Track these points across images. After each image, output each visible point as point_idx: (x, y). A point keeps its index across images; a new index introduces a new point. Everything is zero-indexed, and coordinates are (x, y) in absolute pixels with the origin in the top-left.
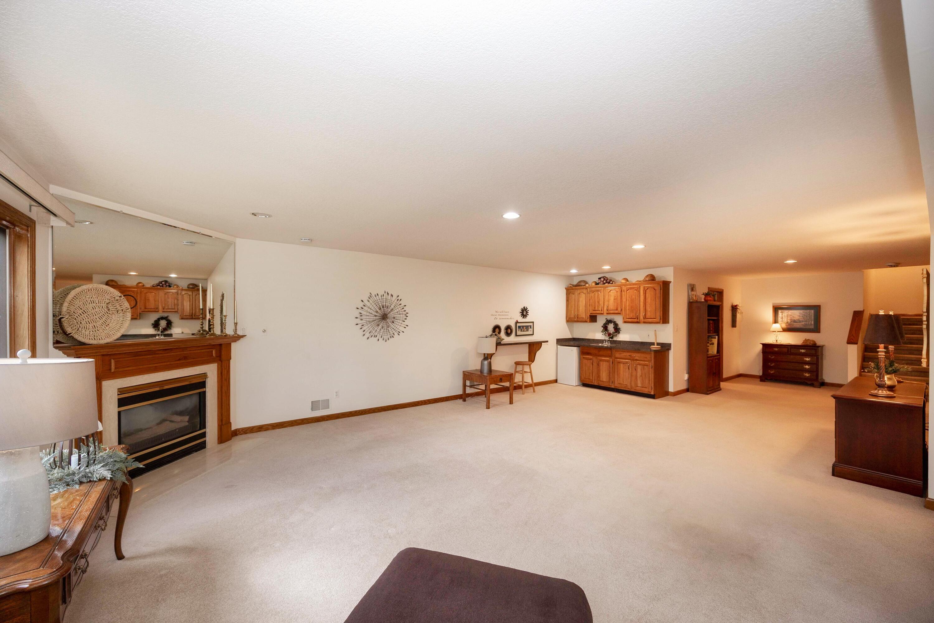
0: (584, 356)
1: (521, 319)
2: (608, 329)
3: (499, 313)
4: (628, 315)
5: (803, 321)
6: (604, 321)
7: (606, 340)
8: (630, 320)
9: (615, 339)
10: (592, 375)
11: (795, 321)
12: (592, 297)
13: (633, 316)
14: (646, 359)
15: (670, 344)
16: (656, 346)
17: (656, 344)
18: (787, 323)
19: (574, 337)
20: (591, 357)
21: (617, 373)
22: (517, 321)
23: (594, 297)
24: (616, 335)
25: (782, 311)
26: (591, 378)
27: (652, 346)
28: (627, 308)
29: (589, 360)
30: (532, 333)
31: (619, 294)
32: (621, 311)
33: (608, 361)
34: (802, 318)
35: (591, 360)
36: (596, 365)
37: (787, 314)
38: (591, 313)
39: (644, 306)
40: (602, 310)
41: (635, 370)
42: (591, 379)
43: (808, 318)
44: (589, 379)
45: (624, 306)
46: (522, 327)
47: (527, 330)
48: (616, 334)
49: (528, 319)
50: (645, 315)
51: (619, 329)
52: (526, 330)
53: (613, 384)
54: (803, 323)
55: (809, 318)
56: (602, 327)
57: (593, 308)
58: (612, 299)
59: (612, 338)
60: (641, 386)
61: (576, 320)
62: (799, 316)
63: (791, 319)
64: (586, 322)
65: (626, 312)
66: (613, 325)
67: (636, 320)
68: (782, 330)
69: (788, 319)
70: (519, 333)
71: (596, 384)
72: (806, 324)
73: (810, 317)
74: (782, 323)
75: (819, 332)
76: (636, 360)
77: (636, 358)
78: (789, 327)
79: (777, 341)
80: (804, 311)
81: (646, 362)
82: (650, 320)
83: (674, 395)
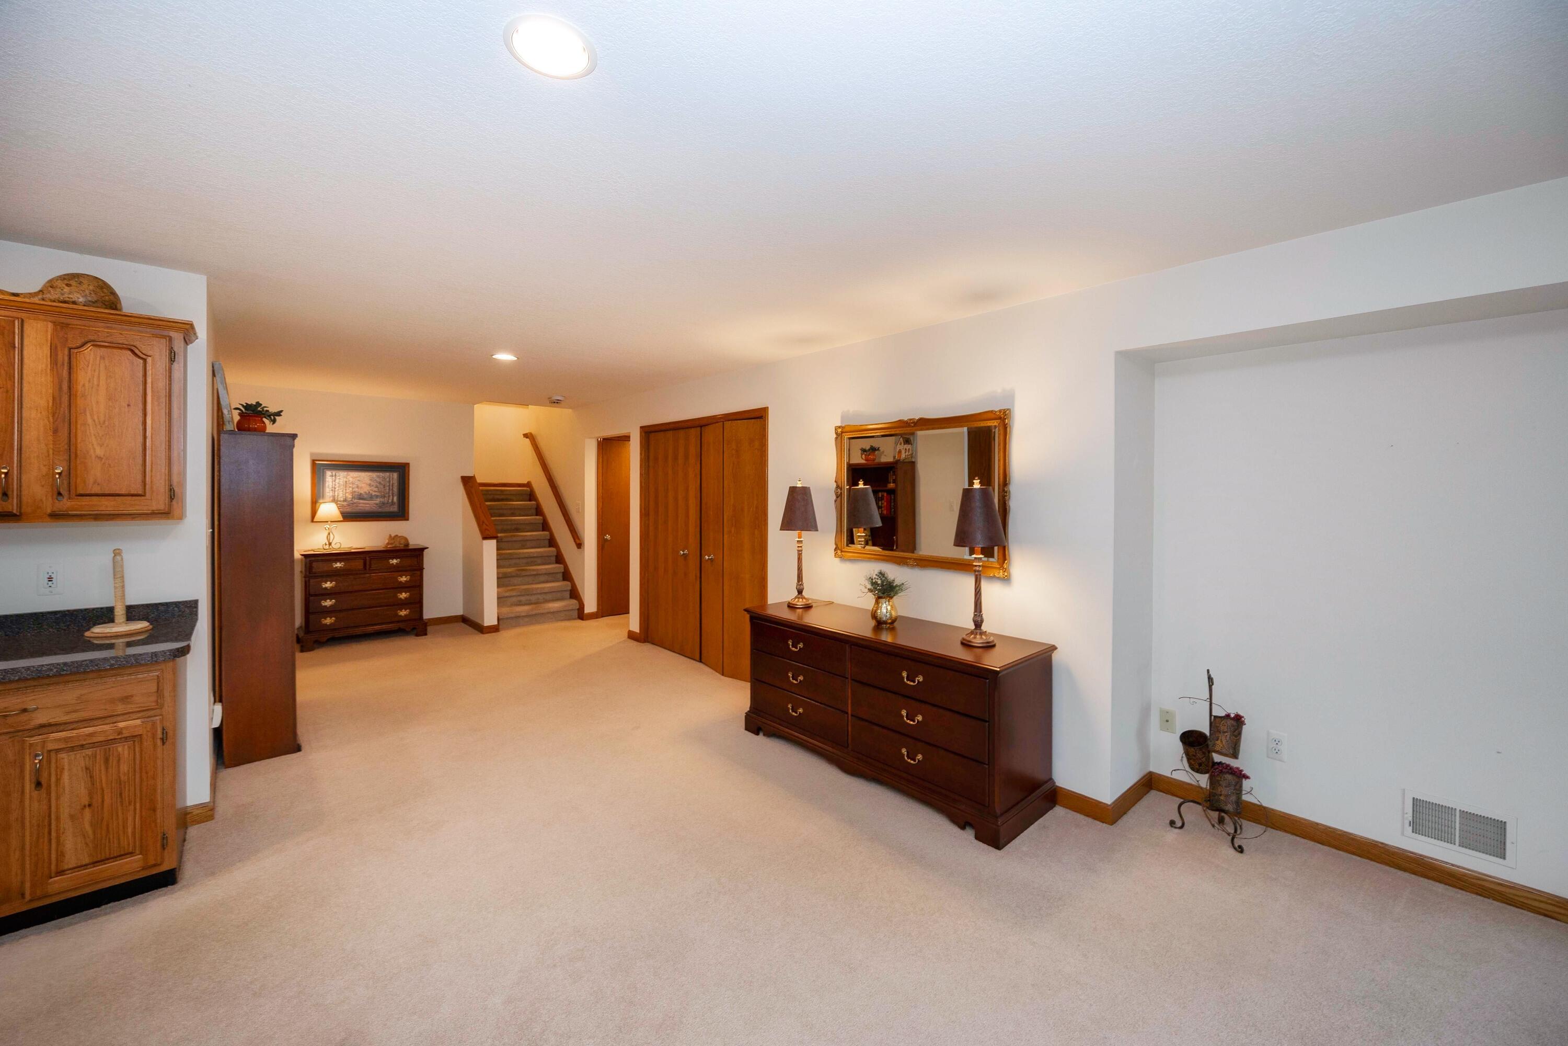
5: (377, 496)
11: (361, 497)
14: (121, 708)
15: (196, 602)
17: (120, 613)
18: (345, 500)
25: (334, 474)
27: (96, 629)
34: (376, 489)
37: (345, 479)
43: (387, 491)
50: (69, 475)
54: (378, 501)
55: (389, 489)
60: (85, 861)
62: (370, 485)
63: (353, 492)
68: (342, 519)
69: (347, 491)
72: (383, 503)
73: (391, 487)
74: (334, 500)
75: (408, 519)
76: (42, 726)
77: (41, 718)
78: (349, 510)
79: (330, 544)
80: (381, 474)
81: (121, 725)
82: (107, 505)
83: (208, 812)
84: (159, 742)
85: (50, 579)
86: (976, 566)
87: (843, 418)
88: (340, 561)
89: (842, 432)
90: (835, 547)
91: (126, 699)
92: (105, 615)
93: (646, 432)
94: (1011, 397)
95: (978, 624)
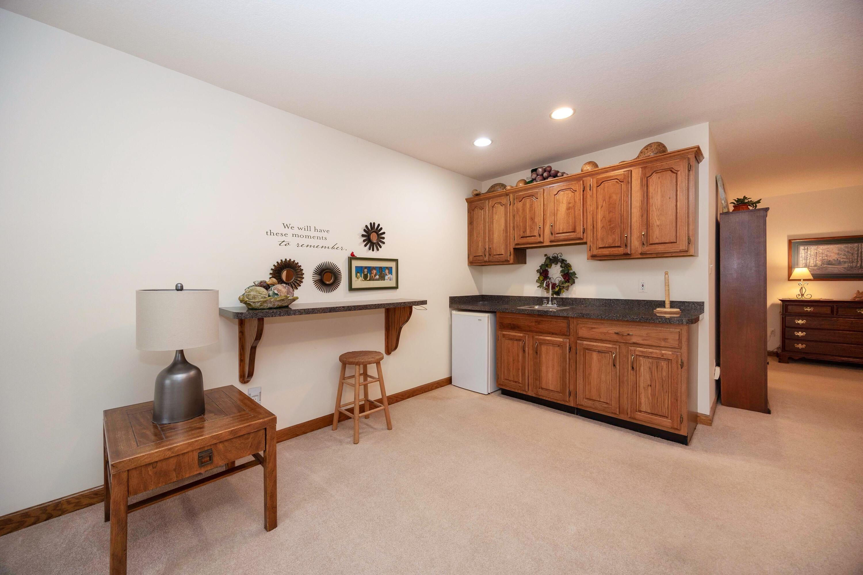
0: (504, 333)
1: (362, 251)
2: (550, 275)
3: (296, 231)
4: (602, 239)
5: (845, 262)
6: (542, 260)
7: (547, 298)
8: (606, 252)
9: (564, 295)
10: (523, 374)
11: (829, 263)
12: (518, 210)
13: (614, 240)
14: (663, 344)
15: (703, 303)
16: (668, 309)
17: (667, 304)
18: (816, 266)
19: (483, 294)
20: (522, 335)
21: (581, 375)
22: (352, 254)
23: (524, 210)
24: (568, 286)
25: (806, 248)
26: (520, 379)
27: (658, 309)
28: (600, 225)
29: (517, 340)
30: (394, 285)
31: (579, 195)
32: (584, 233)
33: (560, 345)
34: (844, 257)
35: (520, 340)
36: (531, 352)
37: (815, 251)
38: (516, 243)
39: (642, 216)
40: (540, 235)
41: (633, 368)
42: (520, 381)
43: (856, 257)
44: (516, 382)
45: (590, 221)
47: (382, 278)
48: (567, 284)
49: (382, 253)
50: (647, 235)
51: (574, 273)
52: (377, 277)
53: (571, 398)
54: (846, 265)
55: (858, 256)
56: (538, 271)
57: (522, 232)
58: (563, 208)
59: (558, 293)
60: (649, 411)
61: (486, 259)
62: (838, 254)
63: (822, 260)
64: (506, 262)
65: (595, 234)
66: (561, 266)
67: (621, 251)
68: (811, 277)
69: (818, 259)
70: (358, 283)
71: (531, 393)
72: (852, 267)
73: (860, 255)
74: (806, 266)
76: (634, 343)
77: (634, 340)
78: (818, 272)
79: (802, 295)
80: (850, 245)
81: (663, 352)
82: (661, 248)
83: (708, 421)
84: (679, 366)
85: (643, 286)
88: (810, 306)
91: (665, 340)
92: (662, 304)
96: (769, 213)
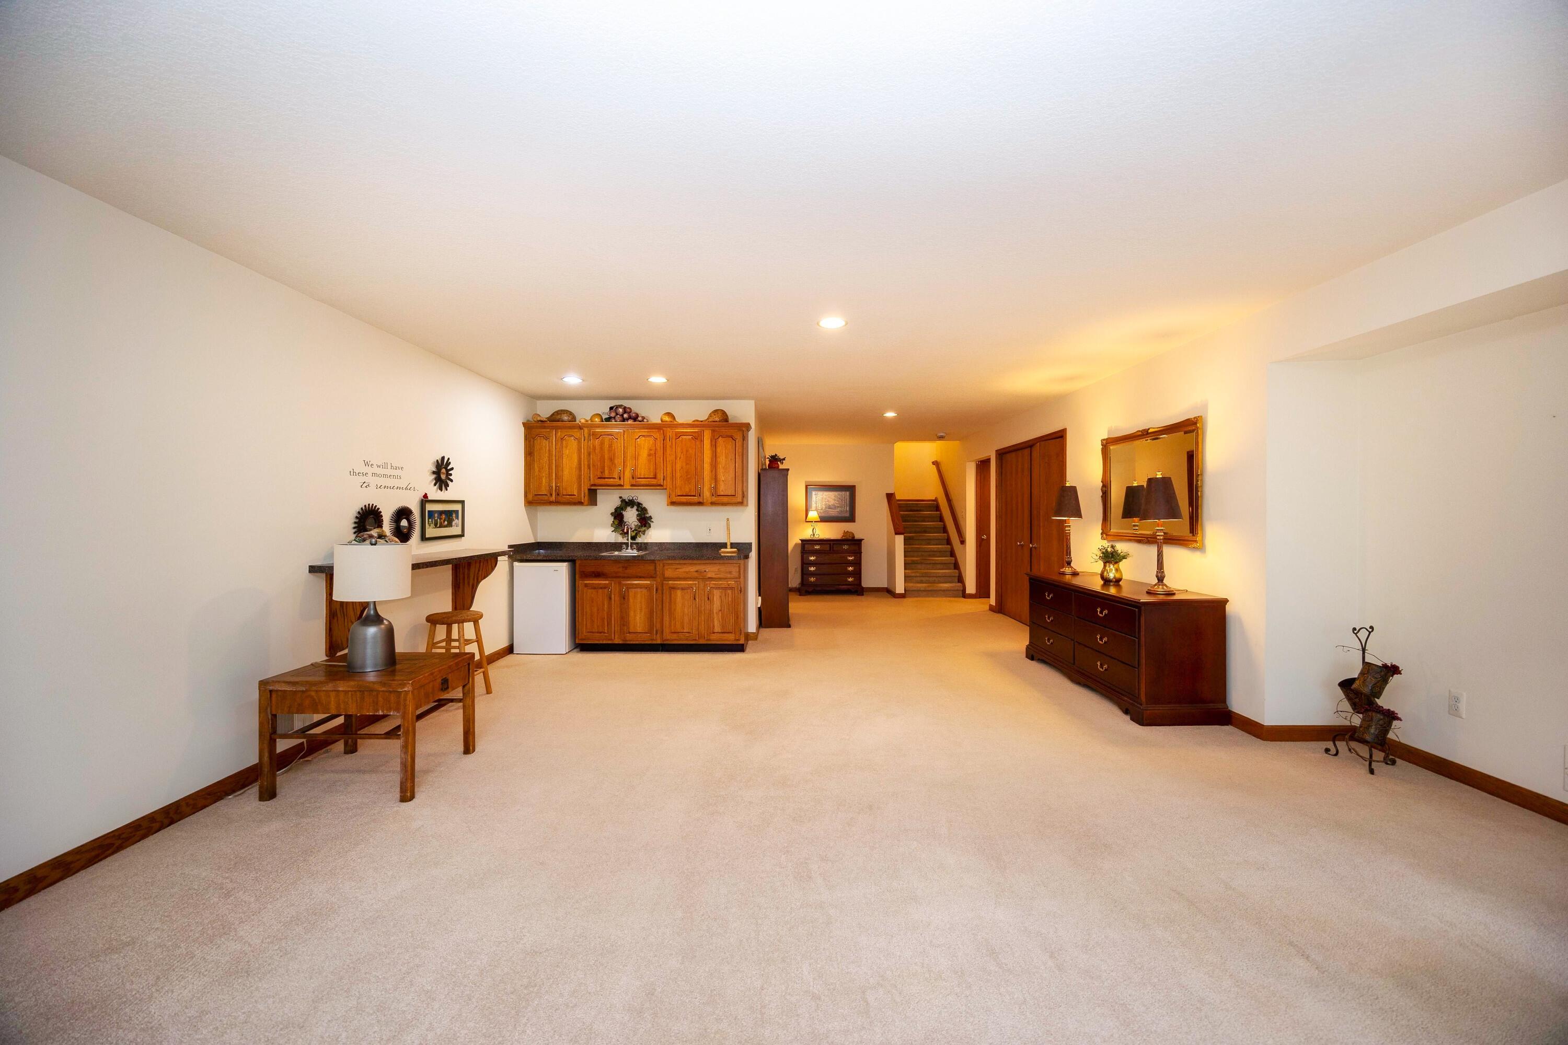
0: (586, 582)
1: (434, 493)
2: (625, 520)
3: (376, 470)
4: (681, 488)
5: (838, 507)
6: (618, 503)
7: (627, 544)
8: (684, 499)
9: (639, 540)
10: (609, 624)
11: (829, 507)
12: (594, 448)
13: (690, 490)
14: (729, 576)
15: (752, 543)
16: (729, 550)
17: (729, 546)
18: (822, 509)
19: (538, 541)
20: (607, 582)
21: (668, 613)
22: (425, 496)
23: (602, 449)
24: (645, 531)
25: (816, 493)
26: (606, 629)
27: (722, 550)
28: (678, 475)
29: (601, 588)
30: (460, 533)
31: (659, 444)
32: (664, 480)
33: (647, 587)
34: (837, 502)
35: (605, 588)
36: (617, 598)
37: (822, 496)
38: (592, 482)
39: (712, 471)
40: (620, 478)
41: (708, 599)
42: (606, 631)
43: (844, 503)
44: (601, 633)
45: (669, 469)
46: (436, 515)
47: (450, 525)
48: (644, 529)
49: (450, 494)
50: (716, 488)
51: (650, 518)
52: (446, 523)
53: (658, 635)
54: (838, 510)
56: (612, 514)
57: (599, 473)
58: (644, 454)
59: (633, 538)
60: (720, 631)
61: (553, 498)
62: (835, 499)
63: (826, 504)
64: (580, 503)
65: (674, 482)
66: (637, 510)
67: (696, 499)
68: (819, 520)
69: (823, 503)
70: (431, 532)
71: (617, 641)
72: (841, 511)
73: (845, 501)
74: (816, 510)
75: (855, 522)
76: (709, 578)
77: (709, 575)
78: (823, 515)
79: (814, 535)
80: (840, 493)
81: (729, 582)
82: (724, 500)
83: (755, 637)
84: (739, 592)
85: (711, 530)
86: (1158, 535)
87: (1109, 432)
88: (819, 545)
89: (1106, 444)
90: (1101, 531)
91: (730, 572)
92: (724, 545)
93: (999, 454)
94: (1205, 406)
95: (1160, 579)
96: (789, 472)
